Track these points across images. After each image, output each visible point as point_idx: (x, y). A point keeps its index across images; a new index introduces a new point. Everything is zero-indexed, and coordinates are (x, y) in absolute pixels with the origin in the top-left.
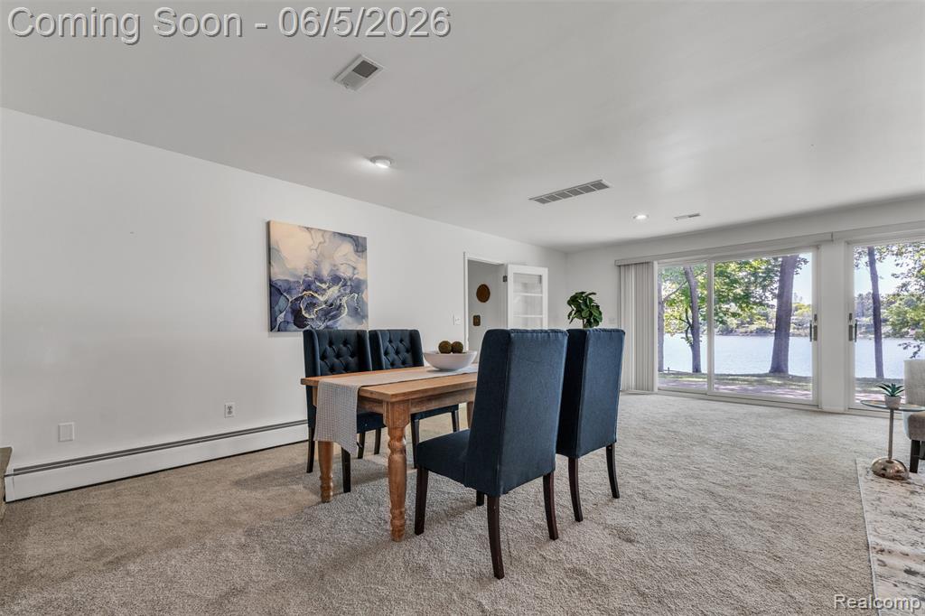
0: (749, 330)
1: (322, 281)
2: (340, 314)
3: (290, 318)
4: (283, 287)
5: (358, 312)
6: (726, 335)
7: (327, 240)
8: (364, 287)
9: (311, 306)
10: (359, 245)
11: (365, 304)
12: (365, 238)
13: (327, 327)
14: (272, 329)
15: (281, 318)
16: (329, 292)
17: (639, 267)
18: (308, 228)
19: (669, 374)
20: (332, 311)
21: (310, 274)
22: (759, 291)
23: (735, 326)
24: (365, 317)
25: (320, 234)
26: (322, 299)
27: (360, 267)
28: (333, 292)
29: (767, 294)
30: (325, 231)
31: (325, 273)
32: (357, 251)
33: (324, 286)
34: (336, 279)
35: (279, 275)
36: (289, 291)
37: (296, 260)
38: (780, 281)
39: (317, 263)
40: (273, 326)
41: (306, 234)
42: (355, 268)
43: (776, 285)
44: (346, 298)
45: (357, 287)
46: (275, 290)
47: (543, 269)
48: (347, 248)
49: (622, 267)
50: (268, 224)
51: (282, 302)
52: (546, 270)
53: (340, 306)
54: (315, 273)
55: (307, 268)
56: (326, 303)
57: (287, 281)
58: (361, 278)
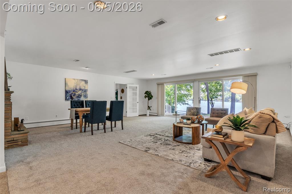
1: (77, 90)
2: (81, 97)
3: (70, 98)
4: (69, 91)
5: (86, 96)
7: (78, 81)
8: (87, 91)
9: (74, 95)
10: (86, 82)
11: (87, 95)
12: (87, 80)
13: (78, 100)
14: (66, 100)
15: (68, 98)
16: (79, 92)
18: (74, 79)
20: (79, 96)
21: (74, 88)
24: (87, 97)
25: (77, 80)
26: (77, 94)
27: (86, 86)
28: (80, 92)
30: (78, 79)
31: (78, 88)
32: (85, 83)
33: (77, 91)
34: (80, 89)
35: (67, 89)
36: (70, 92)
37: (71, 86)
39: (76, 86)
40: (66, 99)
41: (74, 80)
42: (85, 87)
44: (83, 93)
45: (85, 91)
46: (66, 92)
47: (137, 85)
48: (83, 83)
49: (158, 84)
50: (65, 79)
51: (68, 94)
52: (138, 85)
53: (81, 95)
54: (75, 88)
55: (74, 87)
56: (78, 94)
57: (69, 90)
58: (86, 89)
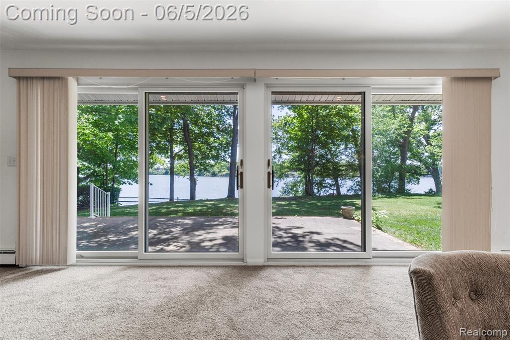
0: (223, 174)
6: (214, 176)
17: (48, 84)
19: (178, 202)
22: (223, 154)
23: (217, 172)
29: (227, 156)
38: (232, 149)
43: (230, 152)
49: (23, 79)
